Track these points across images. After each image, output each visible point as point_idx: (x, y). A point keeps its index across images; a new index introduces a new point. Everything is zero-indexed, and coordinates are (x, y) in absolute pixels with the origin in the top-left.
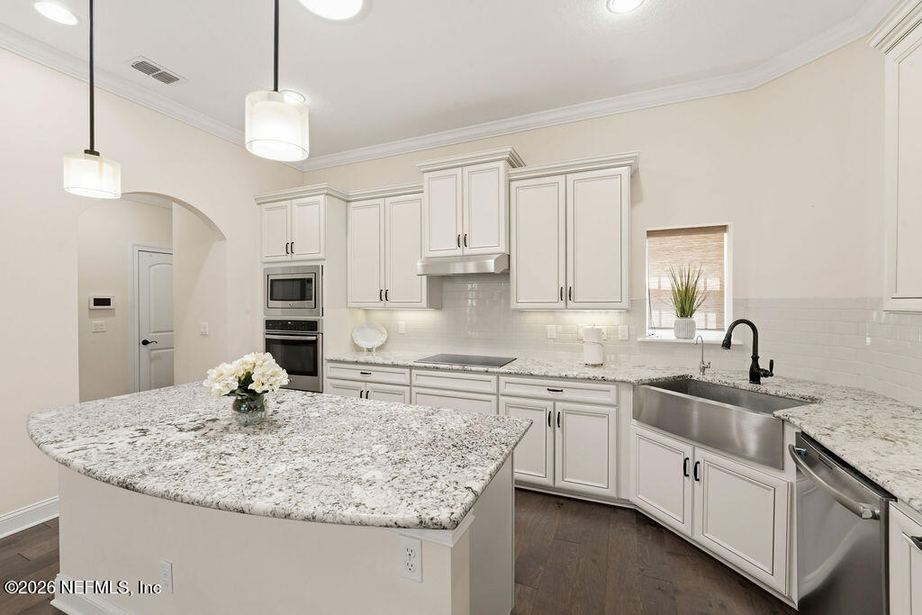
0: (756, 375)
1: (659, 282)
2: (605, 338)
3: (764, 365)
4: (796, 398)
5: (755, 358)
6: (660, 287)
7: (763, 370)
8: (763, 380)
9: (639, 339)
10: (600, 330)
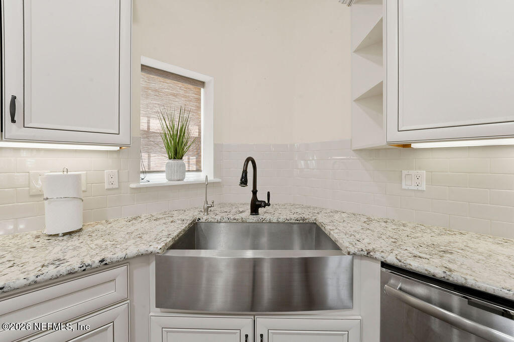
0: (256, 206)
1: (148, 123)
2: (83, 188)
3: (262, 197)
4: (292, 221)
5: (255, 192)
6: (149, 128)
7: (261, 201)
8: (261, 210)
9: (133, 185)
10: (78, 177)
